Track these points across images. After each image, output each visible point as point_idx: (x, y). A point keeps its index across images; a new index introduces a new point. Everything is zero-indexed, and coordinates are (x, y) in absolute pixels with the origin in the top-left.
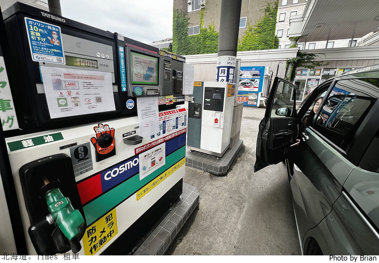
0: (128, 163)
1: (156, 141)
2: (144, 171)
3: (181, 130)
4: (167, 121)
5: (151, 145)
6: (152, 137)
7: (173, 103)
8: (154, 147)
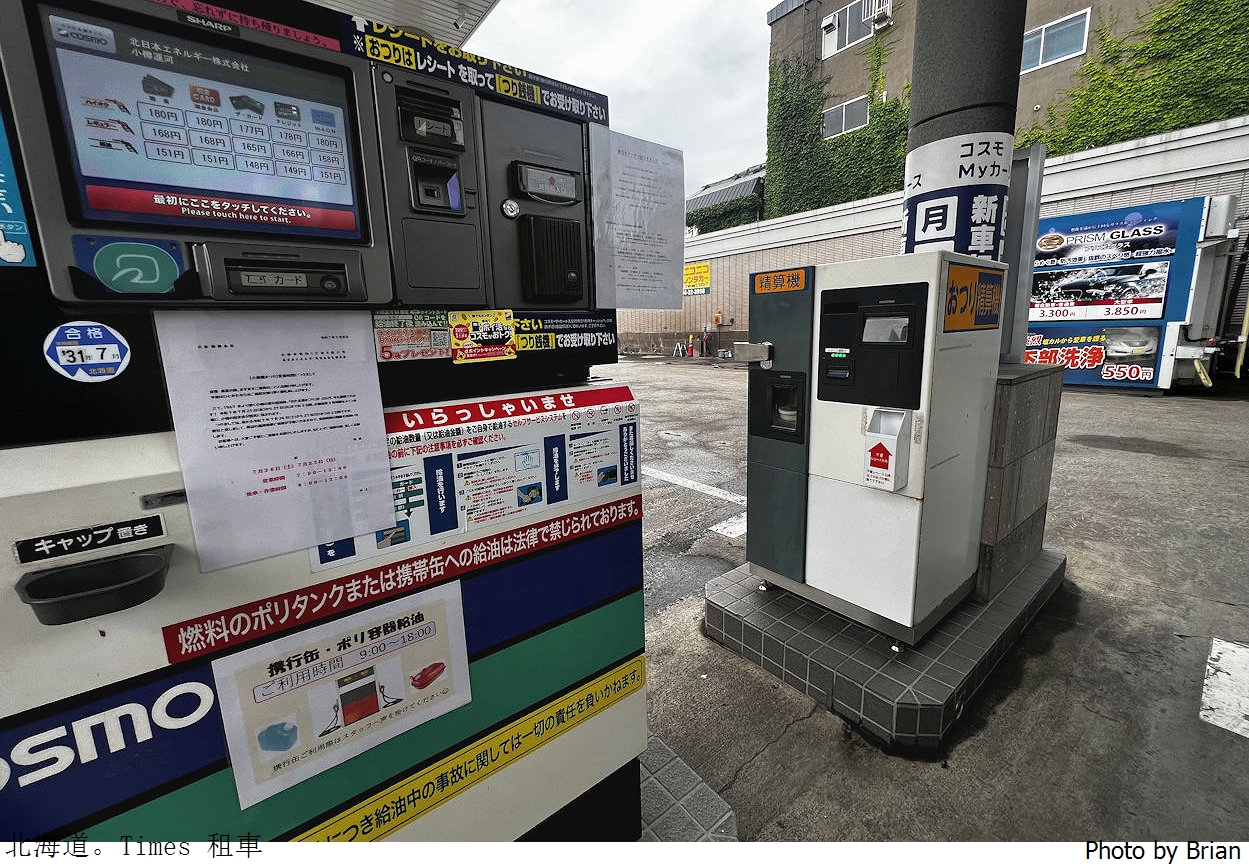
0: (110, 719)
1: (374, 573)
2: (271, 756)
3: (598, 509)
4: (461, 457)
5: (329, 602)
6: (331, 553)
7: (517, 353)
8: (348, 609)
